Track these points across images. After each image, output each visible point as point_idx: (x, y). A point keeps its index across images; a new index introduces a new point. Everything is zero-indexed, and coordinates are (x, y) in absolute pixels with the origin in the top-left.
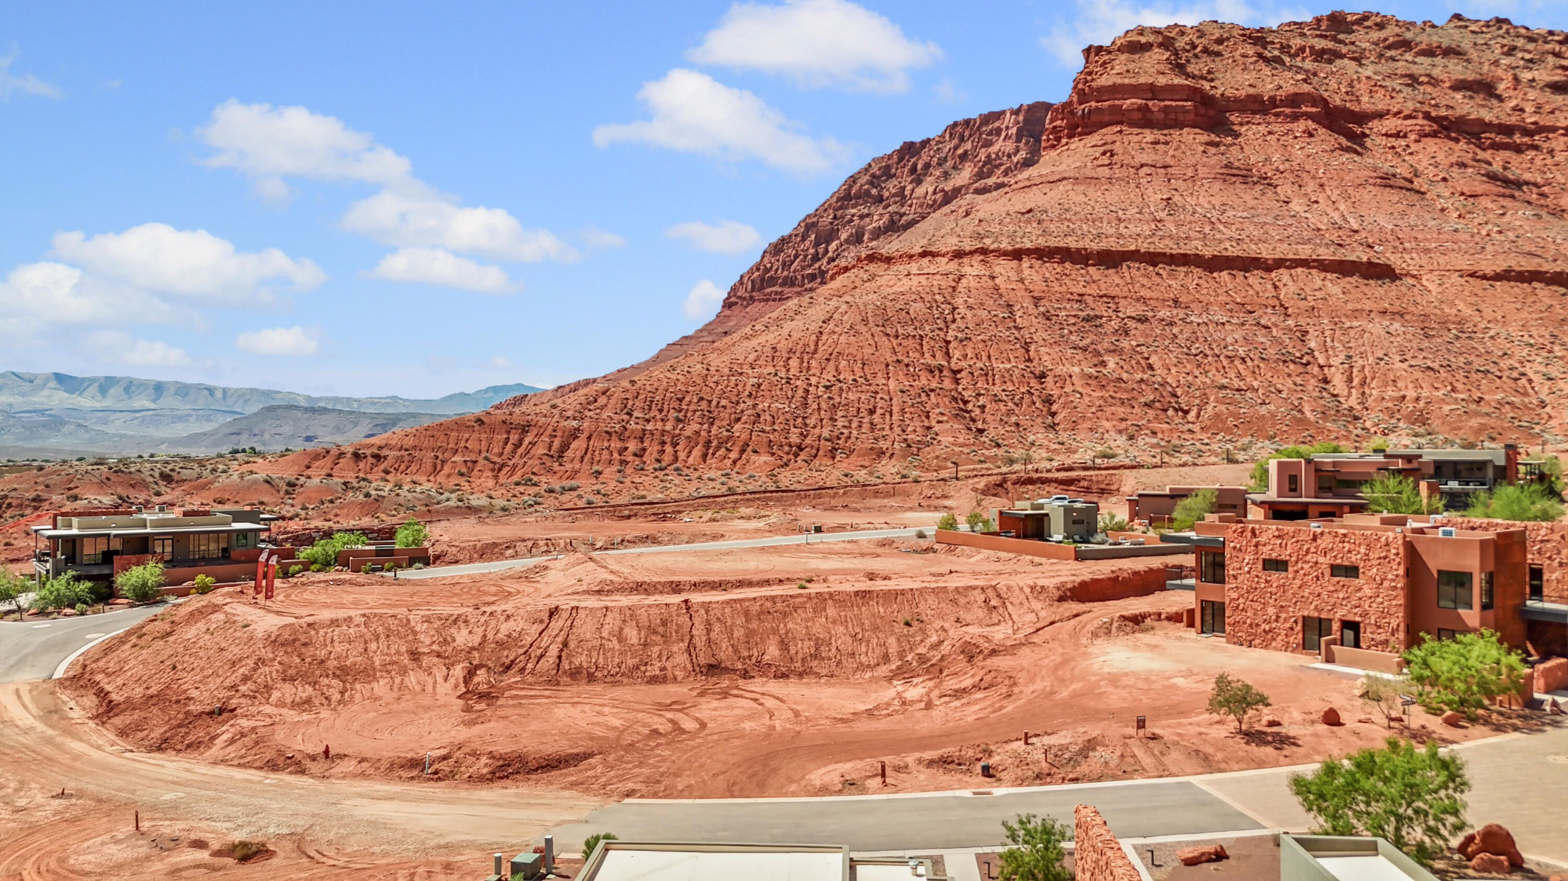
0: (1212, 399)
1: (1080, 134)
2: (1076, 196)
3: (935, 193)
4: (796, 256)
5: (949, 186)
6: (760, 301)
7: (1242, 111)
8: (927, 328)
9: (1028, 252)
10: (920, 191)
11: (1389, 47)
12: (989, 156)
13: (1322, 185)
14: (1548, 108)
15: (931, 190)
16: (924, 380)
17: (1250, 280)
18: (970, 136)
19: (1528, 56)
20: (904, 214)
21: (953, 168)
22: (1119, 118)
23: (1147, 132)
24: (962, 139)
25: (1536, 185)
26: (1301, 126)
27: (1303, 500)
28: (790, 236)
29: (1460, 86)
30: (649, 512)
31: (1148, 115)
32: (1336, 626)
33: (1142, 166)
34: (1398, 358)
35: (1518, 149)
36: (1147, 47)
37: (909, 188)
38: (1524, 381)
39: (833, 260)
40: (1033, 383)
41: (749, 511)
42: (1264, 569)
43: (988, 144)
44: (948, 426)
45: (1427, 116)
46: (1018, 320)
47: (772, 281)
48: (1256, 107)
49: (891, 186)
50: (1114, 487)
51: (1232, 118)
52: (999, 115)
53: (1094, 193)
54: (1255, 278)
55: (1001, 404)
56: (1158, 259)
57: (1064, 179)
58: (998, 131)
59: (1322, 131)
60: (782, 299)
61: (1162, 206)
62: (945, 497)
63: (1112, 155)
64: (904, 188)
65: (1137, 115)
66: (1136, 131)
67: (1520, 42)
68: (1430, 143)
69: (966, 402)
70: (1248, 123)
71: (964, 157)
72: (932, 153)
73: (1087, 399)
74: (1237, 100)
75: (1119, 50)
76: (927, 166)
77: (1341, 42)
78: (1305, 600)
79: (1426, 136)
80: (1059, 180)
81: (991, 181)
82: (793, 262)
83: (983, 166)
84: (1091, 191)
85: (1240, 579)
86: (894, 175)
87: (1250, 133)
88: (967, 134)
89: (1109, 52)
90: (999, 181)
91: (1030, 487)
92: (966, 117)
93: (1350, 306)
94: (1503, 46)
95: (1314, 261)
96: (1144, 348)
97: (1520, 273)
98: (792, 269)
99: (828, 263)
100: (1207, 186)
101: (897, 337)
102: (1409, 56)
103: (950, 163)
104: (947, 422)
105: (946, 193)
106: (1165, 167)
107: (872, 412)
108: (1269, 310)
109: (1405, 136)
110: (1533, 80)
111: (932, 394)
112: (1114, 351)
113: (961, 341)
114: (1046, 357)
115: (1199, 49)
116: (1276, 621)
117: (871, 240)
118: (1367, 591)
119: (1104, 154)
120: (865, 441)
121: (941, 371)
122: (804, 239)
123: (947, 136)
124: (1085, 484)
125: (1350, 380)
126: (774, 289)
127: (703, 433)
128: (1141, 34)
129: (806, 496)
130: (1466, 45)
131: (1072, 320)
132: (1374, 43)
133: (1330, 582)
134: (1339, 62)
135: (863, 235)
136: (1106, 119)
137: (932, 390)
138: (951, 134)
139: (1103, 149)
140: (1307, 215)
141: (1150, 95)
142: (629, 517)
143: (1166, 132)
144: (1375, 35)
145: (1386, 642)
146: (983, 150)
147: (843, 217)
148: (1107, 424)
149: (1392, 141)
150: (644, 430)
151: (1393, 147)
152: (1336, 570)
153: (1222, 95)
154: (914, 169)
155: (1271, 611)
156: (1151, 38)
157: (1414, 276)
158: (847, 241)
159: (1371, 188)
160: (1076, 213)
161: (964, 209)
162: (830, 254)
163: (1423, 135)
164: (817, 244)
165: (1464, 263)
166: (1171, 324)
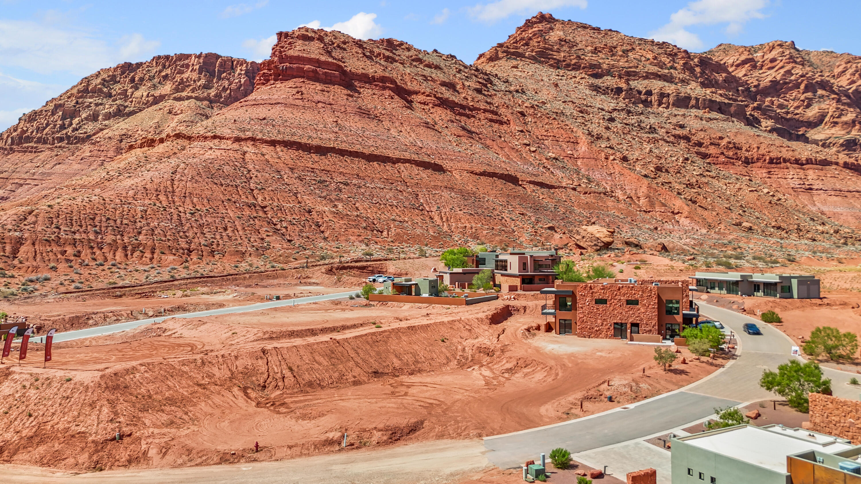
0: (392, 226)
1: (281, 80)
2: (288, 114)
3: (148, 96)
4: (48, 125)
5: (157, 93)
6: (19, 152)
7: (360, 81)
8: (238, 181)
9: (279, 143)
10: (138, 94)
11: (413, 60)
12: (182, 79)
13: (402, 124)
14: (476, 100)
15: (145, 94)
16: (247, 212)
17: (387, 167)
18: (169, 66)
19: (466, 75)
20: (127, 106)
21: (159, 83)
22: (301, 74)
23: (318, 84)
24: (164, 67)
25: (477, 133)
26: (387, 93)
27: (529, 273)
28: (41, 111)
29: (443, 84)
30: (132, 292)
31: (317, 75)
32: (629, 326)
33: (319, 102)
34: (458, 209)
35: (468, 117)
36: (311, 39)
37: (130, 91)
38: (503, 220)
39: (75, 129)
40: (307, 215)
41: (205, 289)
42: (596, 303)
43: (181, 72)
44: (274, 238)
45: (435, 96)
46: (286, 180)
47: (29, 139)
48: (366, 80)
49: (117, 88)
50: (384, 270)
51: (356, 83)
52: (188, 56)
53: (298, 114)
54: (389, 166)
55: (295, 226)
56: (344, 153)
57: (279, 103)
58: (187, 66)
59: (396, 97)
60: (37, 151)
61: (334, 125)
62: (308, 277)
63: (302, 94)
64: (127, 90)
65: (311, 74)
66: (312, 83)
67: (462, 68)
68: (438, 109)
69: (275, 225)
70: (363, 87)
71: (166, 77)
72: (144, 72)
73: (338, 225)
74: (357, 75)
75: (297, 38)
76: (142, 79)
77: (394, 54)
78: (615, 316)
79: (436, 105)
80: (275, 104)
81: (184, 94)
82: (45, 128)
83: (179, 85)
84: (295, 112)
85: (584, 308)
86: (119, 82)
87: (365, 93)
88: (167, 64)
89: (292, 38)
90: (189, 95)
91: (345, 271)
92: (166, 54)
93: (432, 183)
94: (456, 68)
95: (413, 160)
96: (352, 199)
97: (489, 173)
98: (44, 133)
99: (73, 131)
100: (353, 117)
101: (222, 185)
102: (421, 66)
103: (156, 80)
104: (272, 236)
105: (155, 97)
106: (331, 104)
107: (225, 229)
108: (399, 183)
109: (427, 105)
110: (469, 86)
111: (256, 220)
112: (339, 200)
113: (260, 190)
114: (309, 201)
115: (335, 45)
116: (602, 325)
117: (105, 120)
118: (642, 310)
119: (298, 92)
120: (230, 247)
121: (255, 207)
122: (53, 114)
123: (154, 63)
124: (371, 269)
125: (442, 218)
126: (30, 144)
127: (119, 241)
128: (307, 31)
129: (228, 280)
130: (442, 65)
131: (314, 182)
132: (407, 57)
133: (626, 308)
134: (395, 64)
135: (98, 116)
136: (295, 74)
137: (255, 217)
138: (157, 63)
139: (296, 90)
140: (399, 137)
141: (317, 65)
142: (121, 296)
143: (326, 85)
144: (407, 53)
145: (651, 330)
146: (178, 75)
147: (83, 103)
148: (352, 238)
149: (423, 106)
150: (74, 239)
151: (424, 109)
152: (629, 302)
153: (350, 71)
154: (133, 80)
155: (599, 321)
156: (313, 35)
157: (450, 171)
158: (86, 119)
159: (422, 128)
160: (292, 124)
161: (168, 108)
162: (74, 126)
163: (435, 105)
164: (63, 118)
165: (467, 167)
166: (360, 187)
